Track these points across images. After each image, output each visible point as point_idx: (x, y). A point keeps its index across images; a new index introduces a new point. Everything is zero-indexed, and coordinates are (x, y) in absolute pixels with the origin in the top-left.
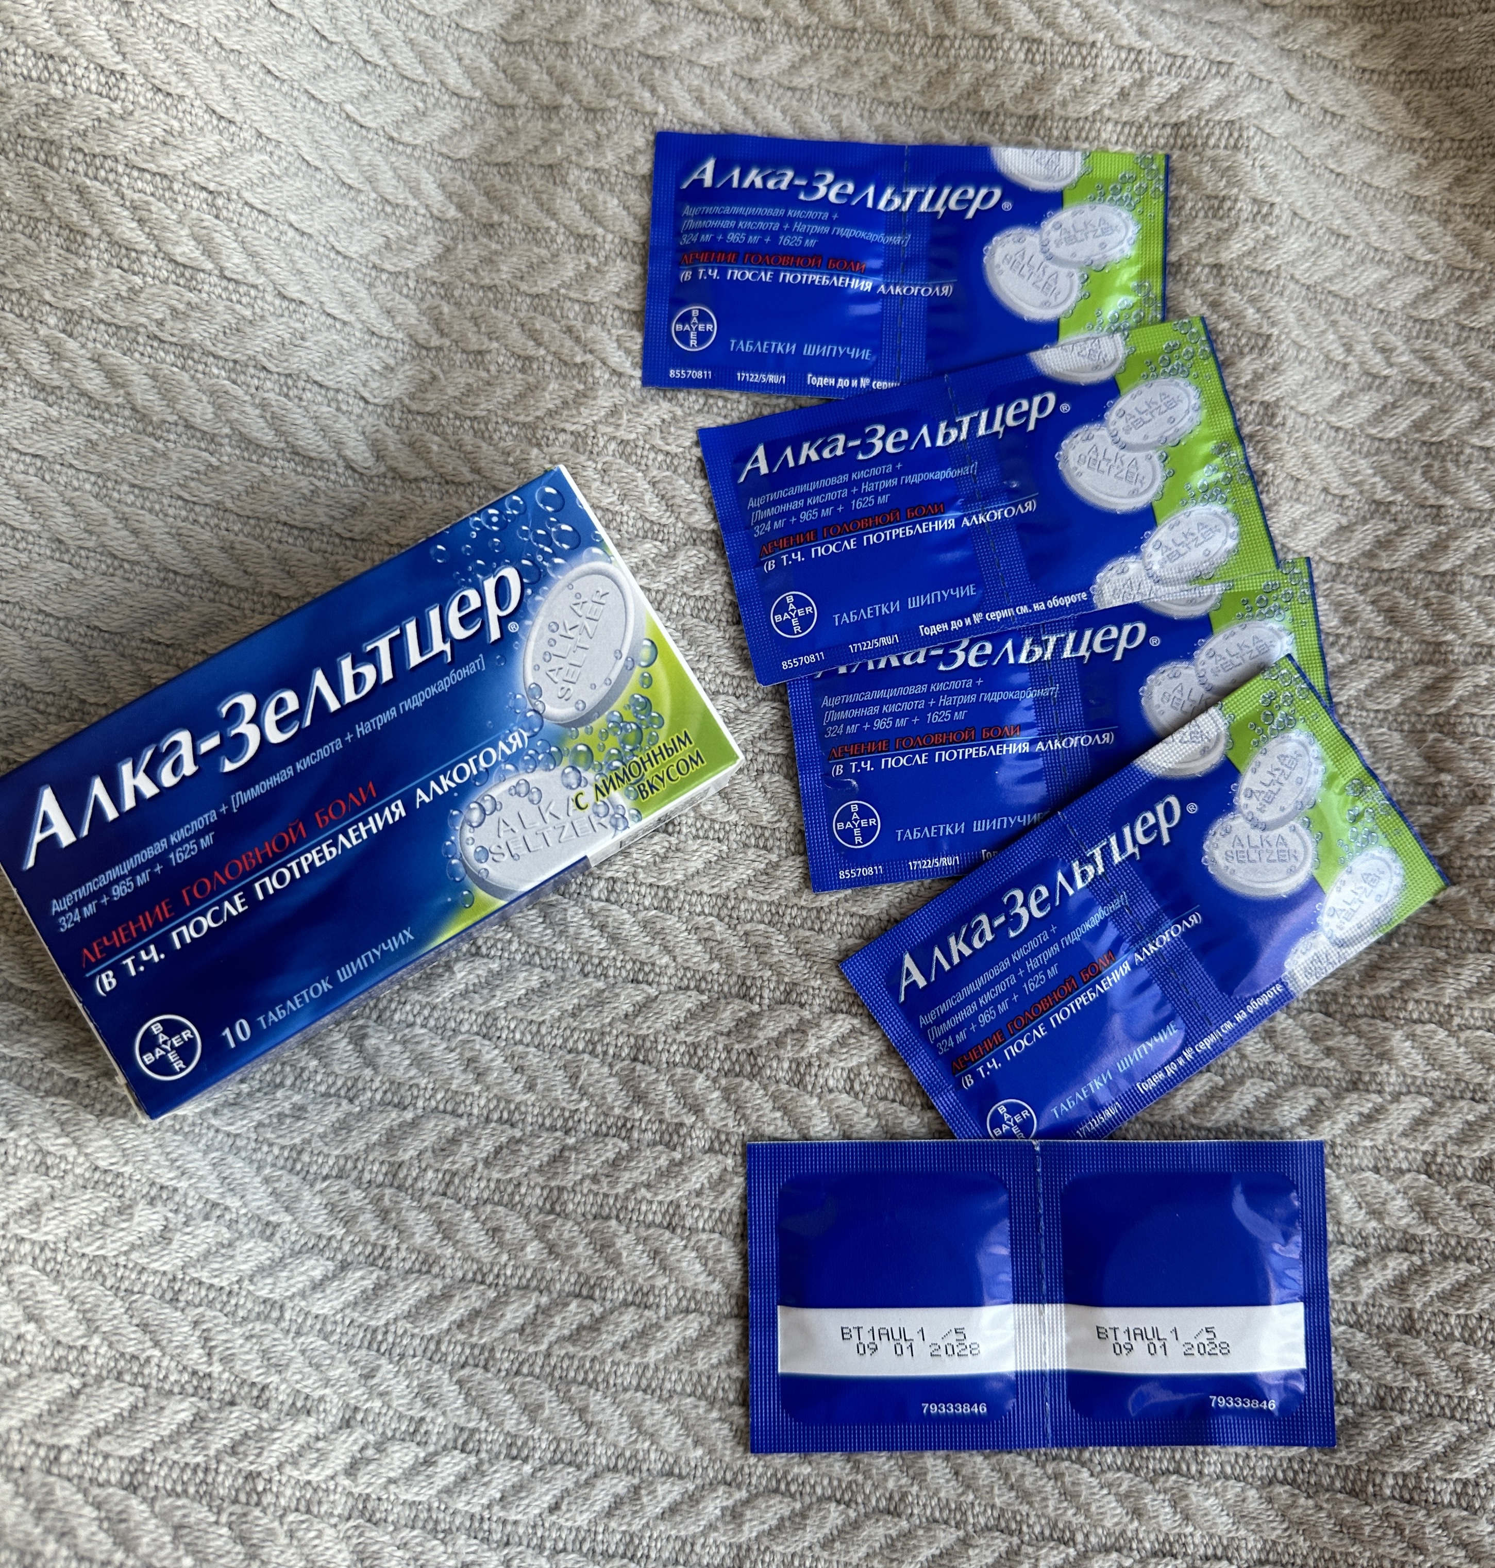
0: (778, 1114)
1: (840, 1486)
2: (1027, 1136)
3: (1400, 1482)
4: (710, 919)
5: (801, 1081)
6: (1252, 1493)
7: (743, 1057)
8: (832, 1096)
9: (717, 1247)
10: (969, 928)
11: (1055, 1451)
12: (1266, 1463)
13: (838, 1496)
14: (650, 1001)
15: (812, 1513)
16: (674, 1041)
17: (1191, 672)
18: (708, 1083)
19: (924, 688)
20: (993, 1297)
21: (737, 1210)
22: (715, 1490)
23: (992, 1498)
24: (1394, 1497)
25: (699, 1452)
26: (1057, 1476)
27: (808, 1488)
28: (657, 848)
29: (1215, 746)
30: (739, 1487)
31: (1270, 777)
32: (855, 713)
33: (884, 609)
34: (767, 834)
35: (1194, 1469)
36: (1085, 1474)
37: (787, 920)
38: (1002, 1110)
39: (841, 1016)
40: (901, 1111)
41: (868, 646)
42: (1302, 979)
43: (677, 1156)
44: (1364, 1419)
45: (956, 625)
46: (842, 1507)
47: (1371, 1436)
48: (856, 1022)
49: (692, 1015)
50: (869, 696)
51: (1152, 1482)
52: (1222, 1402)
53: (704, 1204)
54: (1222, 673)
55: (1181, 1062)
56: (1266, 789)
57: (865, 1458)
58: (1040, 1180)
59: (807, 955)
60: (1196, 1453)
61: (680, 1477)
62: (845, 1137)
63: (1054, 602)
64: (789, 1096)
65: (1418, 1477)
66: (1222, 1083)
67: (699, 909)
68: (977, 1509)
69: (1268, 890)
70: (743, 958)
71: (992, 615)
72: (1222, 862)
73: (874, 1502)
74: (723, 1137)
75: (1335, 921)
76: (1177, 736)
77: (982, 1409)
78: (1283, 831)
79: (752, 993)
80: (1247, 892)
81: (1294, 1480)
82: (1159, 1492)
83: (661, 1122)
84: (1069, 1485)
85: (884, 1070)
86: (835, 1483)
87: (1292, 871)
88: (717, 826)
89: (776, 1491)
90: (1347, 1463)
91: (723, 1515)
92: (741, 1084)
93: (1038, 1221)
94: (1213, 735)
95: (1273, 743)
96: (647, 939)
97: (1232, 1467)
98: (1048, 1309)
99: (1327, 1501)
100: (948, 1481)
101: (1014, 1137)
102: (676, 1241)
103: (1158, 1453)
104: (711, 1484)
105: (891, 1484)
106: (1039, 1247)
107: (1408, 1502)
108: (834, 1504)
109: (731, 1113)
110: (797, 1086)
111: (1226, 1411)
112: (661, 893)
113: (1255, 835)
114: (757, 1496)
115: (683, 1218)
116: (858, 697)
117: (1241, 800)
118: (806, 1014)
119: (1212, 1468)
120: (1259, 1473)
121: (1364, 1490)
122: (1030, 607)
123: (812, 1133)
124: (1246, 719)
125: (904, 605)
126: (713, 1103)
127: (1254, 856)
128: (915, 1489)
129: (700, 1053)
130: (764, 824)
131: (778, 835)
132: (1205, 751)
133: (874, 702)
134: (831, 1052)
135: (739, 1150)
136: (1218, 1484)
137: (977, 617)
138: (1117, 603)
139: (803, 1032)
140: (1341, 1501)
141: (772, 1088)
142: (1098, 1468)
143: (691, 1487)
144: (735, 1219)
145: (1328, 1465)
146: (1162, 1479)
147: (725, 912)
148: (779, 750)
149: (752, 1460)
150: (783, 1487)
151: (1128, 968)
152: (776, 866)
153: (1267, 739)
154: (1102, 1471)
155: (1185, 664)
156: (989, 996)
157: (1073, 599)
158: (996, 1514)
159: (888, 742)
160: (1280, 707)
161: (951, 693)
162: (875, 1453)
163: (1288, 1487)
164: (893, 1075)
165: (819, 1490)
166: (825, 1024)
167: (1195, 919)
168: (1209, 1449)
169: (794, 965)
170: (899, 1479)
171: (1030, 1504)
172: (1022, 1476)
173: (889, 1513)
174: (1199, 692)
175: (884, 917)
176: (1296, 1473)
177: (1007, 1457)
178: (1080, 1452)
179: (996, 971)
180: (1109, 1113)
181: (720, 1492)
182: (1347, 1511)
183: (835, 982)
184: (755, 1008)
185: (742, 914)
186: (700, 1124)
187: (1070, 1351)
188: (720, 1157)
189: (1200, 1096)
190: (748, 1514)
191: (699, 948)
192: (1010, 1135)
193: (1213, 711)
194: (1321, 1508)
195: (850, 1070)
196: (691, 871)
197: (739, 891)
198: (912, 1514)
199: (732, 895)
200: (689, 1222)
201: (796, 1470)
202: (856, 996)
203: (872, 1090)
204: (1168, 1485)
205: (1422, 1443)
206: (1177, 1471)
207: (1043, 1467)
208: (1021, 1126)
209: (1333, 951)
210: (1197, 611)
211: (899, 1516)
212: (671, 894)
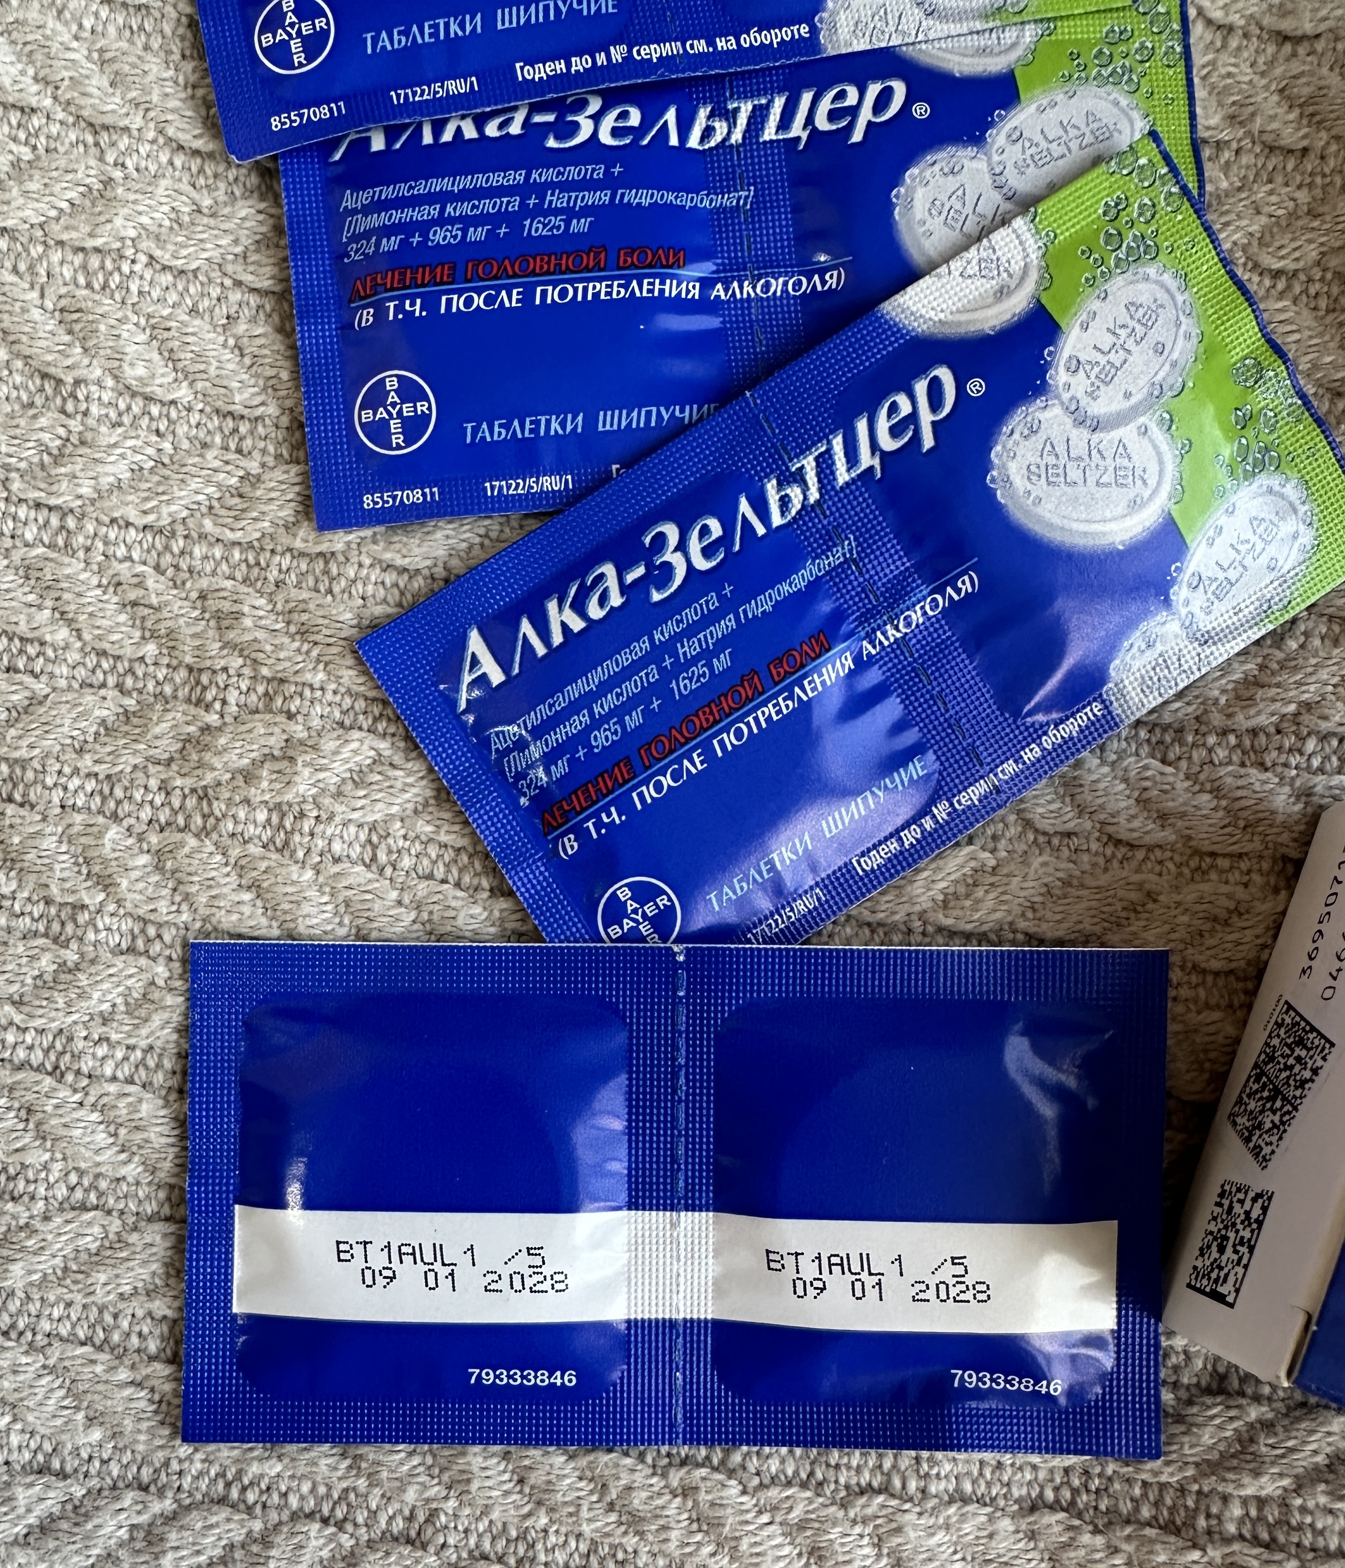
0: (247, 896)
1: (328, 1495)
2: (664, 938)
3: (1253, 1513)
4: (141, 568)
5: (286, 843)
6: (1005, 1524)
7: (191, 802)
8: (337, 869)
9: (134, 1108)
10: (582, 586)
11: (684, 1450)
12: (1028, 1476)
13: (326, 1511)
14: (35, 701)
15: (279, 1539)
16: (76, 771)
17: (981, 164)
18: (130, 841)
19: (520, 177)
20: (595, 1199)
21: (172, 1049)
22: (117, 1498)
23: (577, 1523)
24: (1241, 1537)
25: (96, 1435)
26: (687, 1491)
27: (276, 1498)
28: (46, 437)
29: (1018, 285)
30: (161, 1493)
31: (1109, 339)
32: (397, 216)
33: (454, 28)
34: (244, 428)
35: (913, 1485)
36: (733, 1489)
37: (273, 575)
38: (624, 894)
39: (356, 734)
40: (455, 897)
41: (422, 94)
42: (1134, 695)
43: (71, 956)
44: (1195, 1410)
45: (580, 64)
46: (332, 1530)
47: (1207, 1437)
48: (384, 745)
49: (107, 729)
50: (421, 188)
51: (844, 1505)
52: (971, 1379)
53: (114, 1037)
54: (1031, 170)
55: (928, 823)
56: (1102, 360)
57: (369, 1451)
58: (683, 1010)
59: (303, 633)
60: (917, 1459)
61: (62, 1475)
62: (358, 937)
63: (753, 38)
64: (263, 865)
65: (1284, 1504)
66: (993, 863)
67: (121, 552)
68: (553, 1539)
69: (1094, 534)
70: (195, 636)
71: (645, 51)
72: (1019, 482)
73: (383, 1525)
74: (152, 931)
75: (1198, 600)
76: (956, 265)
77: (569, 1379)
78: (1127, 433)
79: (209, 697)
80: (1056, 537)
81: (1073, 1503)
82: (854, 1522)
83: (48, 902)
84: (704, 1507)
85: (429, 828)
86: (322, 1490)
87: (1135, 505)
88: (155, 410)
89: (222, 1501)
90: (1164, 1478)
91: (132, 1539)
92: (182, 844)
93: (675, 1076)
94: (1016, 267)
95: (1119, 281)
96: (31, 598)
97: (974, 1482)
98: (687, 1218)
99: (1128, 1538)
100: (507, 1493)
101: (643, 939)
102: (64, 1093)
103: (856, 1458)
104: (114, 1488)
105: (411, 1495)
106: (674, 1118)
107: (1267, 1546)
108: (316, 1526)
109: (166, 892)
110: (279, 851)
111: (977, 1394)
112: (55, 521)
113: (1080, 437)
114: (188, 1508)
115: (77, 1057)
116: (403, 189)
117: (1059, 376)
118: (298, 730)
119: (943, 1485)
120: (1016, 1493)
121: (1190, 1523)
122: (711, 43)
123: (302, 929)
124: (1075, 241)
125: (489, 21)
126: (135, 874)
127: (1074, 474)
128: (452, 1503)
129: (119, 793)
130: (238, 409)
131: (261, 430)
132: (1002, 293)
133: (430, 199)
134: (339, 794)
135: (176, 953)
136: (952, 1510)
137: (617, 53)
138: (860, 45)
139: (292, 759)
140: (1152, 1541)
141: (235, 852)
142: (756, 1481)
143: (79, 1492)
144: (168, 1064)
145: (1129, 1481)
146: (863, 1500)
147: (168, 559)
148: (266, 284)
149: (185, 1450)
150: (235, 1494)
151: (849, 663)
152: (256, 480)
153: (1107, 276)
154: (762, 1486)
155: (971, 151)
156: (610, 701)
157: (785, 34)
158: (583, 1547)
159: (453, 268)
160: (1132, 223)
161: (567, 186)
162: (388, 1447)
163: (1062, 1515)
164: (443, 838)
165: (294, 1501)
166: (329, 745)
167: (966, 585)
168: (939, 1455)
169: (278, 647)
170: (424, 1487)
171: (641, 1534)
172: (629, 1488)
173: (409, 1542)
174: (991, 201)
175: (440, 572)
176: (1075, 1492)
177: (604, 1458)
178: (727, 1453)
179: (625, 658)
180: (801, 907)
181: (127, 1503)
182: (1162, 1558)
183: (350, 676)
184: (213, 718)
185: (197, 563)
186: (112, 907)
187: (720, 1288)
188: (143, 961)
189: (956, 882)
190: (173, 1537)
191: (123, 618)
192: (634, 935)
193: (1019, 223)
194: (1116, 1551)
195: (373, 828)
196: (106, 481)
197: (191, 523)
198: (444, 1545)
199: (180, 530)
200: (87, 1065)
201: (255, 1469)
202: (385, 703)
203: (407, 862)
204: (869, 1511)
205: (1292, 1450)
206: (885, 1489)
207: (664, 1476)
208: (653, 921)
209: (1191, 650)
210: (995, 65)
211: (424, 1547)
212: (71, 523)
